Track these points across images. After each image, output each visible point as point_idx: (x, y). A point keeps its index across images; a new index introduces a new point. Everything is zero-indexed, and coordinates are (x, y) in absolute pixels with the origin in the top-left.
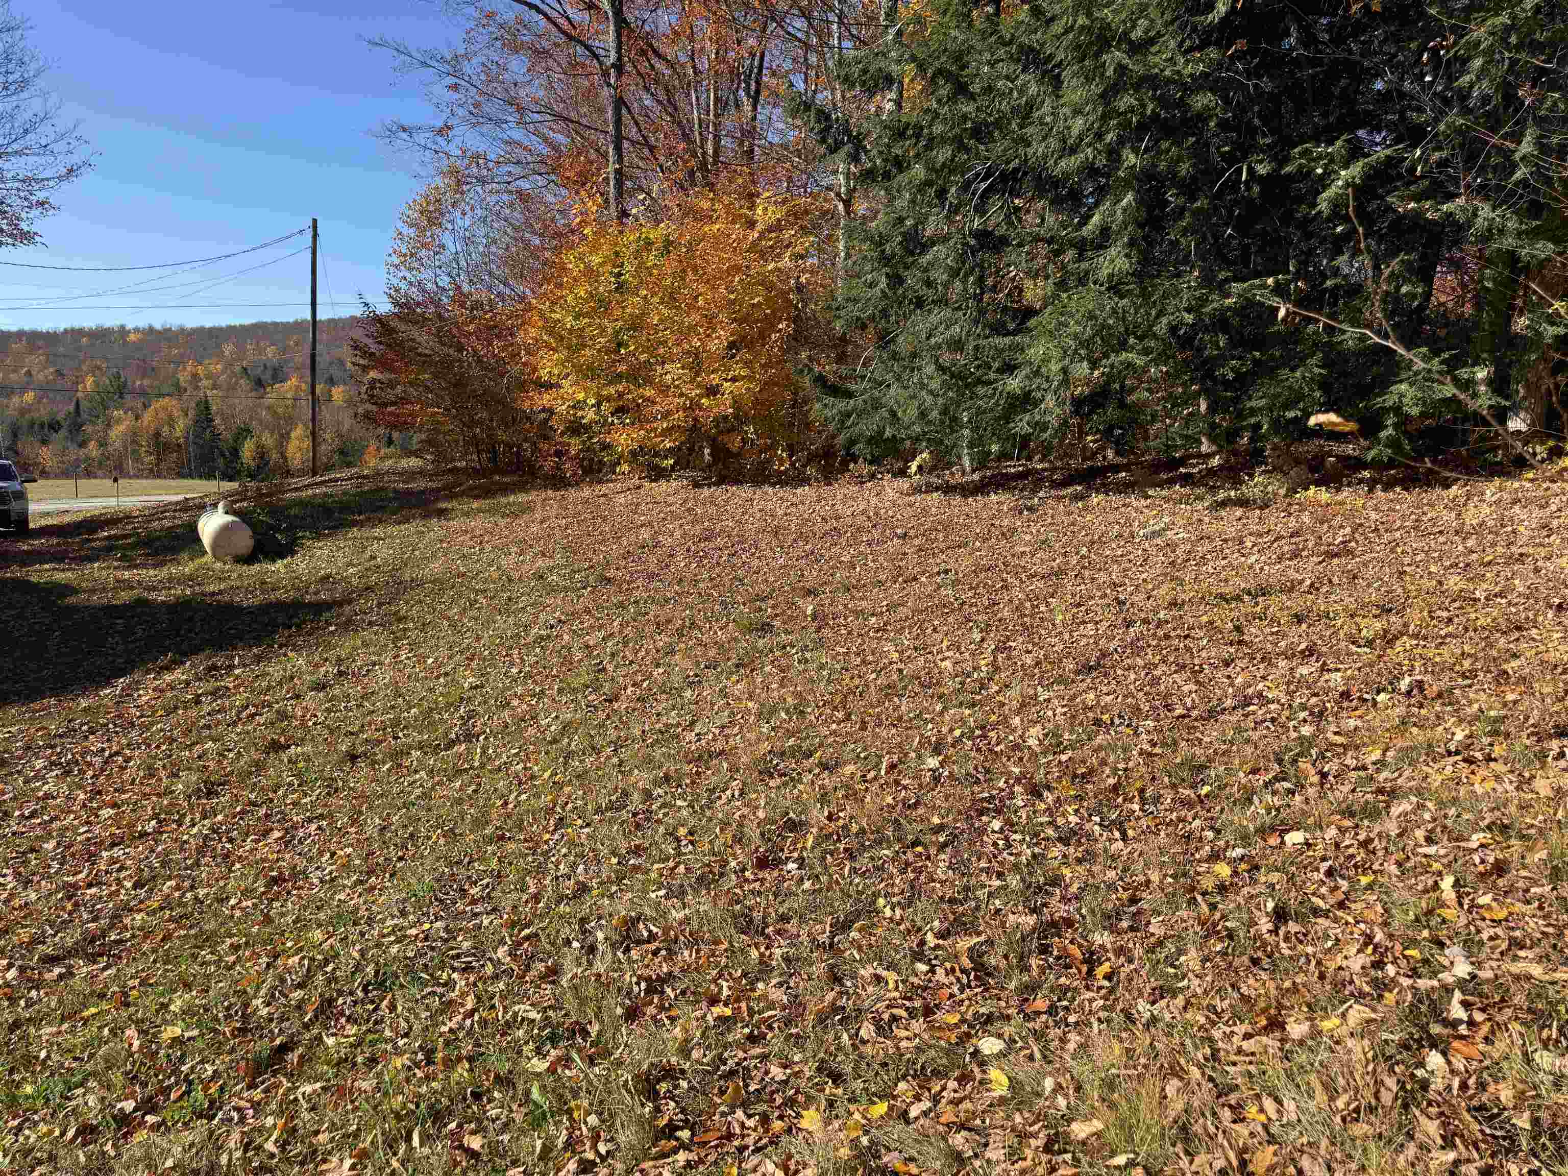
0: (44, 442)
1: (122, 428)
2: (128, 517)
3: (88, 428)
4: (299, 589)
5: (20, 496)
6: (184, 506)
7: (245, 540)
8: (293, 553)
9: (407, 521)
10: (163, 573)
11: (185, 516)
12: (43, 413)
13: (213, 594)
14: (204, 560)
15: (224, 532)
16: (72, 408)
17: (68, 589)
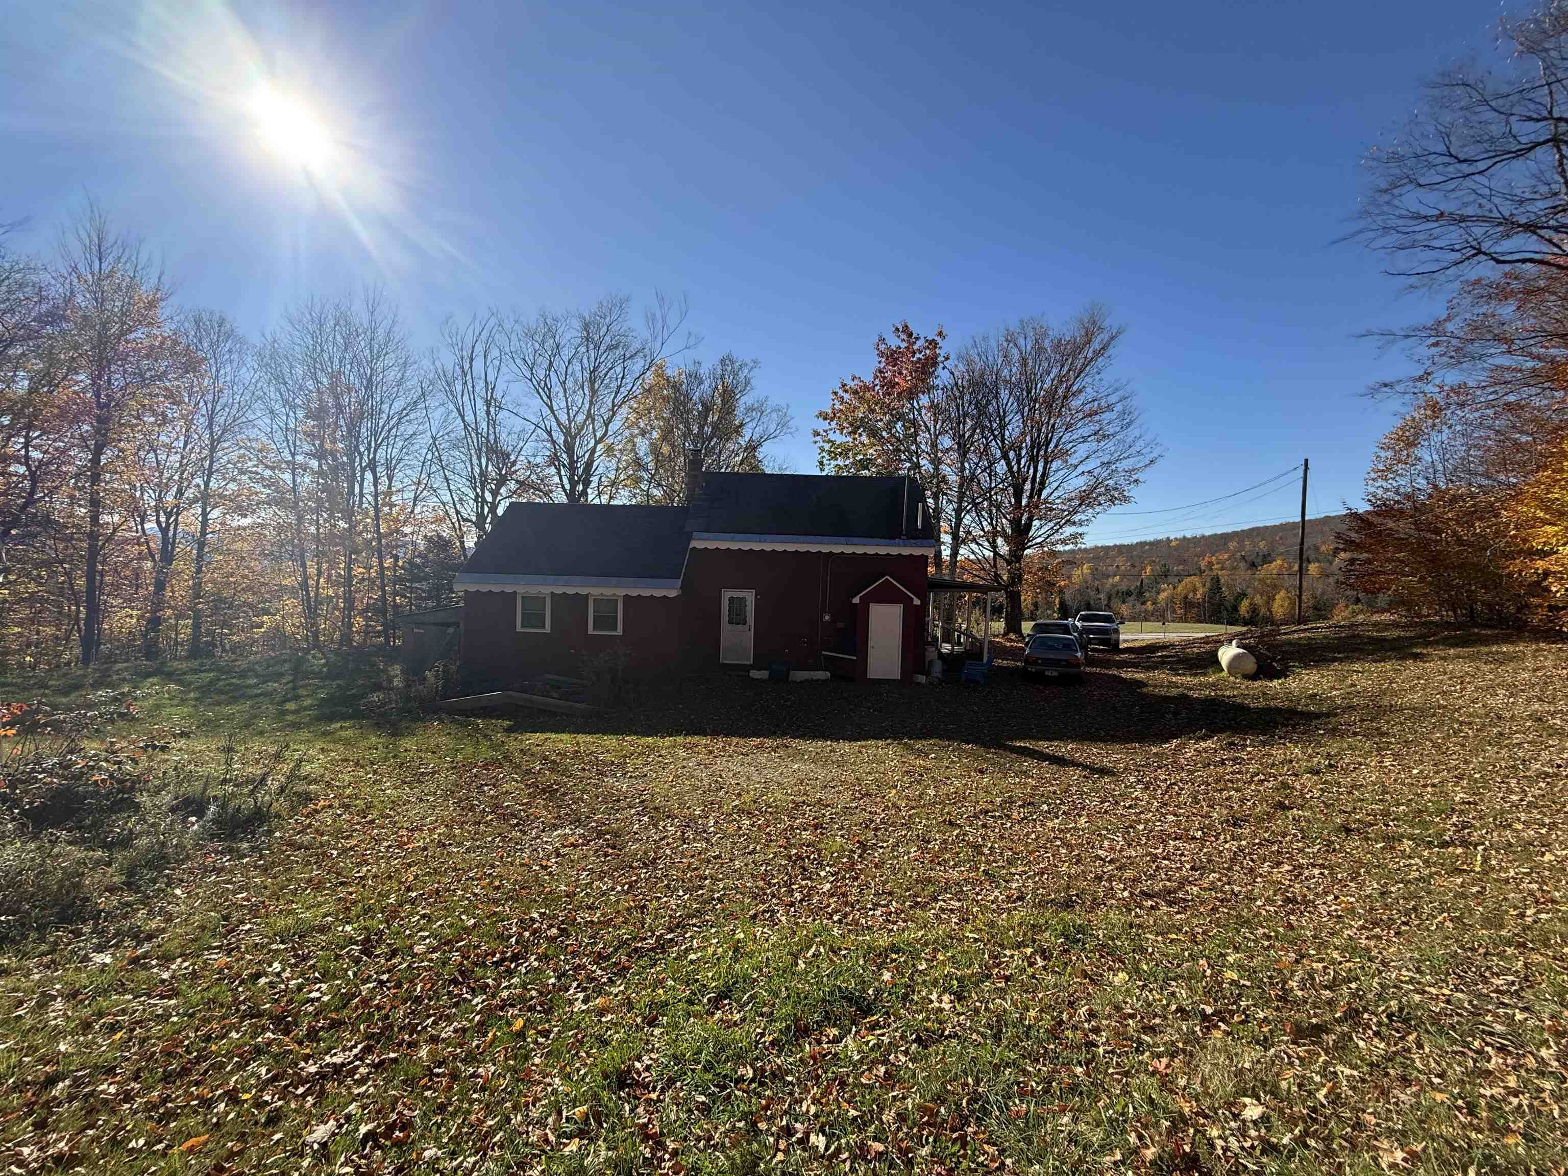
0: (1124, 602)
1: (1165, 594)
2: (1172, 645)
3: (1147, 594)
4: (1292, 701)
5: (1117, 631)
6: (1206, 640)
7: (1251, 665)
8: (1286, 676)
9: (1383, 660)
10: (1196, 681)
11: (1208, 647)
12: (1123, 587)
13: (1229, 697)
14: (1221, 675)
15: (1236, 658)
16: (1138, 584)
17: (1141, 684)
